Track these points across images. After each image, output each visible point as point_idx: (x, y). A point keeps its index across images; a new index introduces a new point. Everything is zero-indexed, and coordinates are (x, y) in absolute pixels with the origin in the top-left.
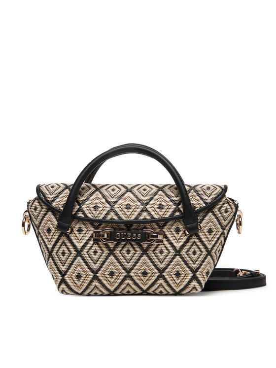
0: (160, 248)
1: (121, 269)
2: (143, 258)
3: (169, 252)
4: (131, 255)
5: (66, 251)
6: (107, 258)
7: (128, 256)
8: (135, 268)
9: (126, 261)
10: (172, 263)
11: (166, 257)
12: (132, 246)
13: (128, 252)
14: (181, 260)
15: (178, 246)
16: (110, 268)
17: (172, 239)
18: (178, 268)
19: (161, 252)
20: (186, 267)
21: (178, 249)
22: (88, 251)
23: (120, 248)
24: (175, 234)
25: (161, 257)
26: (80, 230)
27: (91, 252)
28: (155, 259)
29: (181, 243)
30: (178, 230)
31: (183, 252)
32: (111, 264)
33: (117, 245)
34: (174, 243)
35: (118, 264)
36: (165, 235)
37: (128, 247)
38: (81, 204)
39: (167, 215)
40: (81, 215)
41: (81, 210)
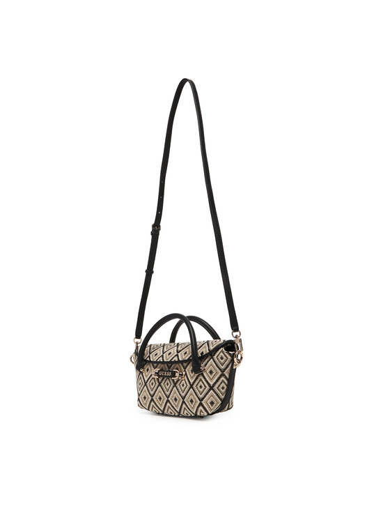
1: (164, 395)
2: (174, 389)
5: (141, 383)
6: (157, 388)
7: (168, 387)
8: (171, 395)
9: (167, 390)
13: (168, 384)
19: (183, 385)
20: (196, 397)
21: (192, 384)
22: (149, 383)
23: (163, 382)
26: (148, 370)
28: (180, 390)
33: (162, 380)
34: (190, 380)
35: (163, 392)
36: (186, 374)
37: (168, 381)
38: (150, 353)
39: (187, 358)
40: (148, 359)
41: (149, 357)
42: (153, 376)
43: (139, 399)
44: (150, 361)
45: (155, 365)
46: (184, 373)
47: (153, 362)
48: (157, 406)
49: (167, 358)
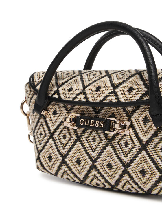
0: (125, 140)
1: (87, 158)
2: (107, 148)
3: (135, 145)
4: (96, 143)
5: (43, 132)
6: (74, 144)
7: (94, 145)
8: (100, 159)
9: (92, 150)
10: (137, 159)
11: (131, 150)
12: (98, 134)
13: (94, 140)
14: (147, 156)
15: (145, 139)
16: (77, 154)
17: (138, 131)
18: (143, 165)
19: (126, 144)
20: (153, 166)
21: (144, 143)
22: (59, 135)
23: (86, 135)
24: (143, 125)
25: (126, 149)
26: (55, 113)
27: (61, 135)
28: (120, 152)
29: (148, 137)
30: (145, 121)
31: (150, 147)
32: (78, 151)
33: (84, 132)
34: (141, 135)
35: (84, 152)
36: (132, 125)
37: (94, 134)
38: (58, 87)
39: (135, 99)
40: (56, 96)
41: (57, 92)
42: (66, 124)
43: (38, 159)
44: (60, 100)
45: (69, 106)
46: (128, 123)
47: (65, 102)
48: (72, 172)
49: (94, 97)
